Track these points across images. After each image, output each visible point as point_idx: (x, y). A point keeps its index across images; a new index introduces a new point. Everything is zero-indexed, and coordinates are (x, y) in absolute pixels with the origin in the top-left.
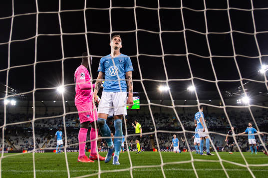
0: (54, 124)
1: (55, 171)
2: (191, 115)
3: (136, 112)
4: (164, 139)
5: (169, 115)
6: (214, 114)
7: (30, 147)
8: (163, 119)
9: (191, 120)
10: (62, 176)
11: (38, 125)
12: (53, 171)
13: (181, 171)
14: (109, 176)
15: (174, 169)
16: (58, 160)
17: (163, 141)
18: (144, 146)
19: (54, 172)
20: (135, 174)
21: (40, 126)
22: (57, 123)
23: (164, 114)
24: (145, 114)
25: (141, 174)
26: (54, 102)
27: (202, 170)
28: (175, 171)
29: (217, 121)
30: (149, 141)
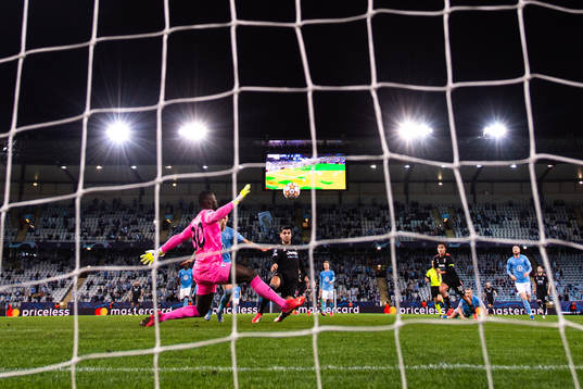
0: (97, 234)
1: (98, 369)
2: (494, 208)
3: (335, 200)
4: (416, 277)
5: (429, 207)
6: (562, 204)
7: (26, 300)
8: (412, 218)
9: (493, 222)
10: (119, 383)
11: (50, 237)
12: (92, 369)
13: (466, 371)
14: (257, 383)
15: (445, 366)
16: (110, 338)
17: (414, 284)
18: (359, 297)
19: (96, 373)
20: (331, 378)
21: (57, 237)
22: (107, 230)
23: (415, 204)
24: (360, 205)
25: (349, 378)
26: (99, 167)
27: (527, 367)
28: (447, 371)
29: (569, 225)
30: (372, 282)
